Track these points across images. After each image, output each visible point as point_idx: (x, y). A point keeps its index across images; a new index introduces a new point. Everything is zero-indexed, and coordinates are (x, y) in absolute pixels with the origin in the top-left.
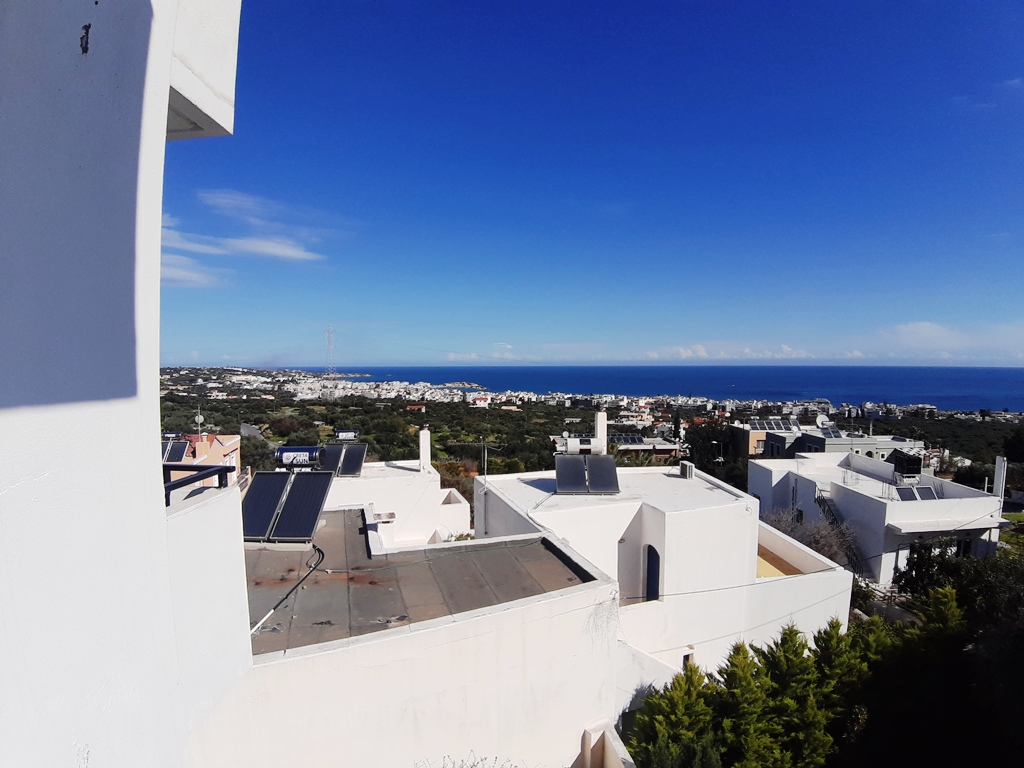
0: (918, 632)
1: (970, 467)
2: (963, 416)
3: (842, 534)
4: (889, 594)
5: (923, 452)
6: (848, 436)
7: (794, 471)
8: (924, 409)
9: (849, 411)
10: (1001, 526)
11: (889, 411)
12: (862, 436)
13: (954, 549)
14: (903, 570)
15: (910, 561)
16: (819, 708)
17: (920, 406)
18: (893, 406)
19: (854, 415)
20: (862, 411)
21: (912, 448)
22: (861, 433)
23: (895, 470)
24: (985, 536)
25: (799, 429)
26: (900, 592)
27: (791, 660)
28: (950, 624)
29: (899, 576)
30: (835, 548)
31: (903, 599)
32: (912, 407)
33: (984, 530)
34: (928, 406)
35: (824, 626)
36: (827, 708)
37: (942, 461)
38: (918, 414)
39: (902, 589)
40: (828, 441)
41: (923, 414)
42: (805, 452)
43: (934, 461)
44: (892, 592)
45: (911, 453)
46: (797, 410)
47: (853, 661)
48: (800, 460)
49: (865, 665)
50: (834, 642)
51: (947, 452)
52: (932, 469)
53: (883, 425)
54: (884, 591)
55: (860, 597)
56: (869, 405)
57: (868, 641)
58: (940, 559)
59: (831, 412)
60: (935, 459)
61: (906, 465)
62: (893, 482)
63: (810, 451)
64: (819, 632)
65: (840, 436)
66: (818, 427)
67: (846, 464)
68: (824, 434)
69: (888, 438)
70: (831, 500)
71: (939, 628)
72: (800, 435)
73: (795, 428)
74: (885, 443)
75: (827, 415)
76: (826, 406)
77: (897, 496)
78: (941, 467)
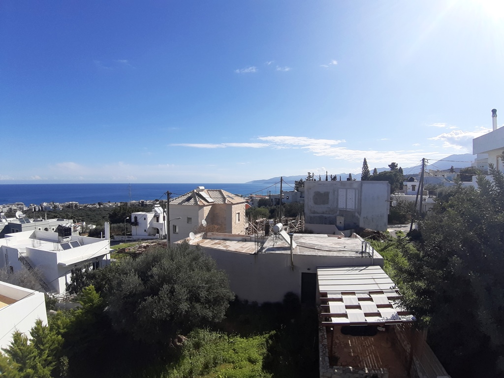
0: (81, 311)
1: (95, 229)
2: (91, 206)
3: (35, 274)
4: (66, 297)
5: (73, 225)
6: (34, 221)
7: (5, 245)
8: (72, 204)
9: (35, 208)
10: (111, 252)
11: (55, 207)
12: (42, 221)
13: (92, 267)
14: (69, 283)
15: (72, 279)
16: (44, 368)
17: (71, 203)
18: (57, 204)
19: (37, 210)
20: (42, 207)
21: (67, 223)
22: (41, 219)
23: (59, 236)
24: (104, 258)
25: (7, 221)
26: (70, 294)
27: (22, 349)
28: (94, 302)
29: (68, 287)
30: (33, 282)
31: (73, 297)
32: (67, 203)
33: (103, 256)
34: (74, 203)
35: (34, 325)
36: (48, 365)
37: (82, 228)
38: (69, 207)
39: (71, 293)
40: (23, 225)
41: (72, 207)
42: (10, 233)
43: (79, 228)
44: (67, 296)
45: (67, 226)
46: (6, 210)
47: (53, 337)
48: (7, 238)
49: (60, 336)
50: (41, 332)
51: (84, 223)
52: (78, 232)
53: (53, 214)
54: (63, 296)
55: (50, 304)
56: (45, 204)
57: (58, 324)
58: (86, 273)
59: (24, 209)
60: (79, 227)
61: (64, 232)
62: (59, 242)
63: (13, 232)
64: (32, 329)
65: (29, 222)
66: (17, 218)
67: (34, 236)
68: (20, 222)
69: (55, 220)
70: (27, 257)
71: (90, 305)
72: (7, 224)
73: (4, 220)
74: (54, 223)
75: (23, 212)
76: (22, 206)
77: (61, 248)
78: (82, 230)
